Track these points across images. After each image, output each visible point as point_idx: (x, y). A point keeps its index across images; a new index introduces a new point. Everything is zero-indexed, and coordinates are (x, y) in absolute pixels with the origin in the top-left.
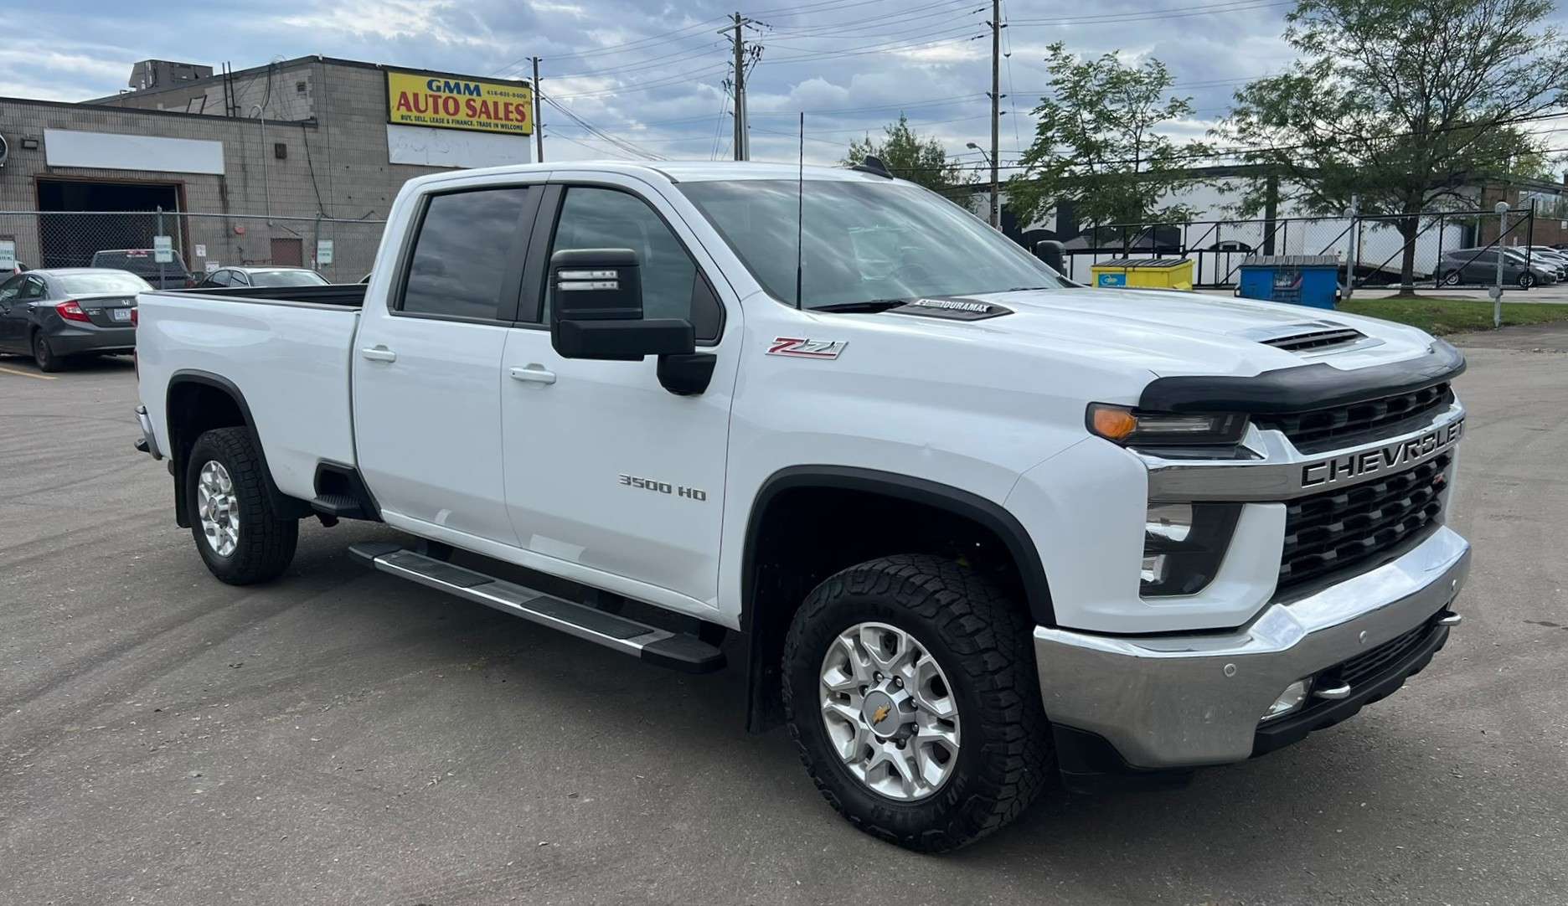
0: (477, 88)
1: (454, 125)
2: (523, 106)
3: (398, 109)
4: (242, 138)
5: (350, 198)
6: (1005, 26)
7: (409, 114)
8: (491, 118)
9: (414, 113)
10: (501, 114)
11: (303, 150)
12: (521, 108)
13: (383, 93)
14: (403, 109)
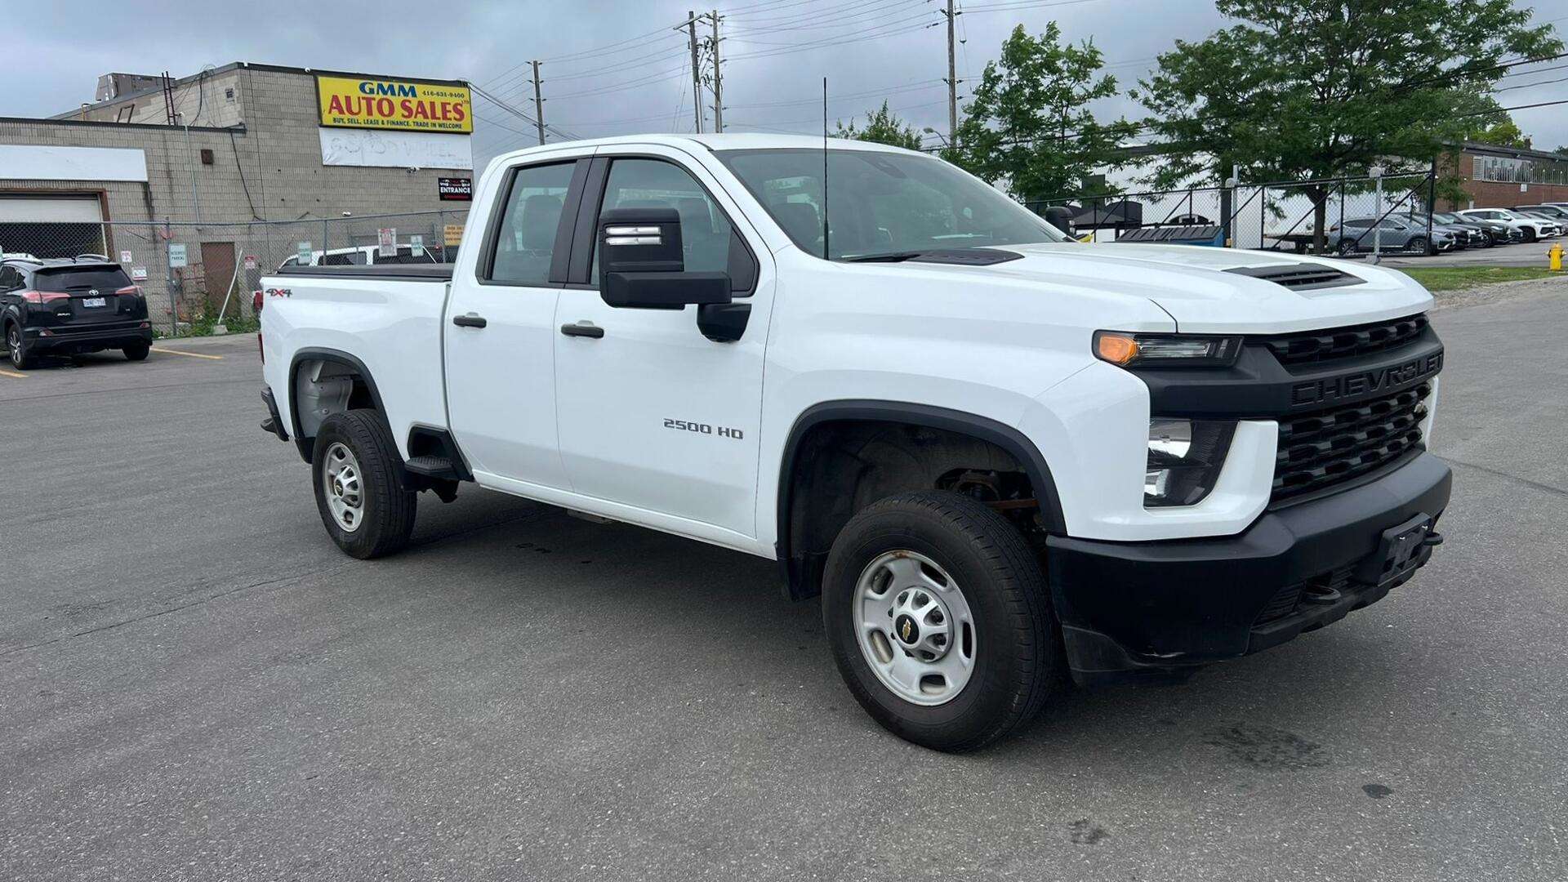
0: (412, 89)
1: (390, 126)
2: (461, 105)
3: (330, 112)
4: (165, 145)
5: (283, 200)
6: (959, 13)
7: (341, 116)
8: (427, 118)
9: (347, 116)
10: (439, 113)
11: (231, 155)
12: (459, 107)
13: (314, 97)
14: (335, 113)
